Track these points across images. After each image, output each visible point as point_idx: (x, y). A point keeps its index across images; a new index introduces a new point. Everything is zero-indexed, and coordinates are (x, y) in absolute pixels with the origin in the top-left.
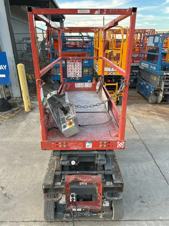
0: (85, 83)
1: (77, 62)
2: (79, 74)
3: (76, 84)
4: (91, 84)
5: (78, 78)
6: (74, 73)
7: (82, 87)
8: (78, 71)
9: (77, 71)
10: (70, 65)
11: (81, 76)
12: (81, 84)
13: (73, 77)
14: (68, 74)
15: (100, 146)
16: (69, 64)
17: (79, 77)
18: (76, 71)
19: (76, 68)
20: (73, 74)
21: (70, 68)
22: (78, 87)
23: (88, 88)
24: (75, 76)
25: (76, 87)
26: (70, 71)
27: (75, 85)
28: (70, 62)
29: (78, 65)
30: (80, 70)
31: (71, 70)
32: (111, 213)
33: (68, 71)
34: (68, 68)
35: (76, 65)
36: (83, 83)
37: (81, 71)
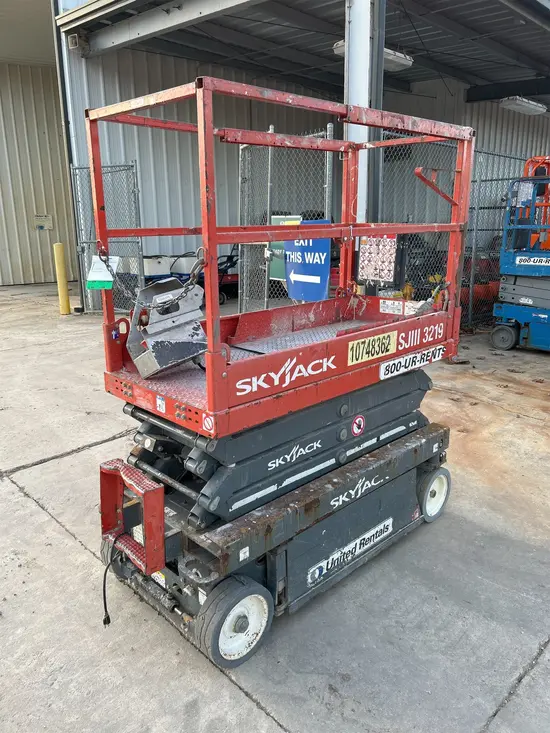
0: (406, 304)
1: (385, 236)
2: (386, 271)
3: (381, 301)
5: (382, 284)
6: (376, 269)
7: (396, 313)
8: (386, 264)
9: (383, 262)
10: (368, 246)
11: (392, 280)
12: (396, 303)
13: (372, 281)
14: (360, 269)
16: (366, 243)
17: (385, 282)
18: (380, 263)
19: (380, 255)
20: (372, 271)
21: (367, 254)
22: (387, 312)
24: (377, 278)
25: (381, 310)
26: (366, 262)
27: (381, 305)
28: (369, 236)
29: (388, 247)
30: (390, 262)
31: (369, 261)
33: (360, 262)
34: (361, 254)
35: (381, 247)
36: (401, 303)
37: (393, 264)
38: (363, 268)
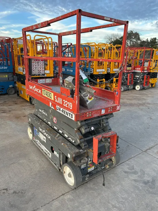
1: (40, 60)
2: (42, 71)
3: (38, 80)
4: (51, 79)
5: (41, 75)
6: (38, 70)
7: (44, 82)
8: (42, 68)
9: (41, 68)
10: (35, 64)
11: (44, 73)
12: (43, 80)
13: (38, 74)
14: (33, 71)
15: (109, 111)
16: (34, 62)
18: (39, 69)
19: (39, 66)
21: (35, 66)
22: (40, 83)
23: (49, 83)
24: (39, 73)
26: (35, 69)
28: (35, 60)
30: (43, 68)
31: (36, 68)
32: (112, 162)
33: (32, 69)
34: (32, 66)
35: (39, 64)
36: (45, 80)
37: (44, 69)
38: (34, 70)
